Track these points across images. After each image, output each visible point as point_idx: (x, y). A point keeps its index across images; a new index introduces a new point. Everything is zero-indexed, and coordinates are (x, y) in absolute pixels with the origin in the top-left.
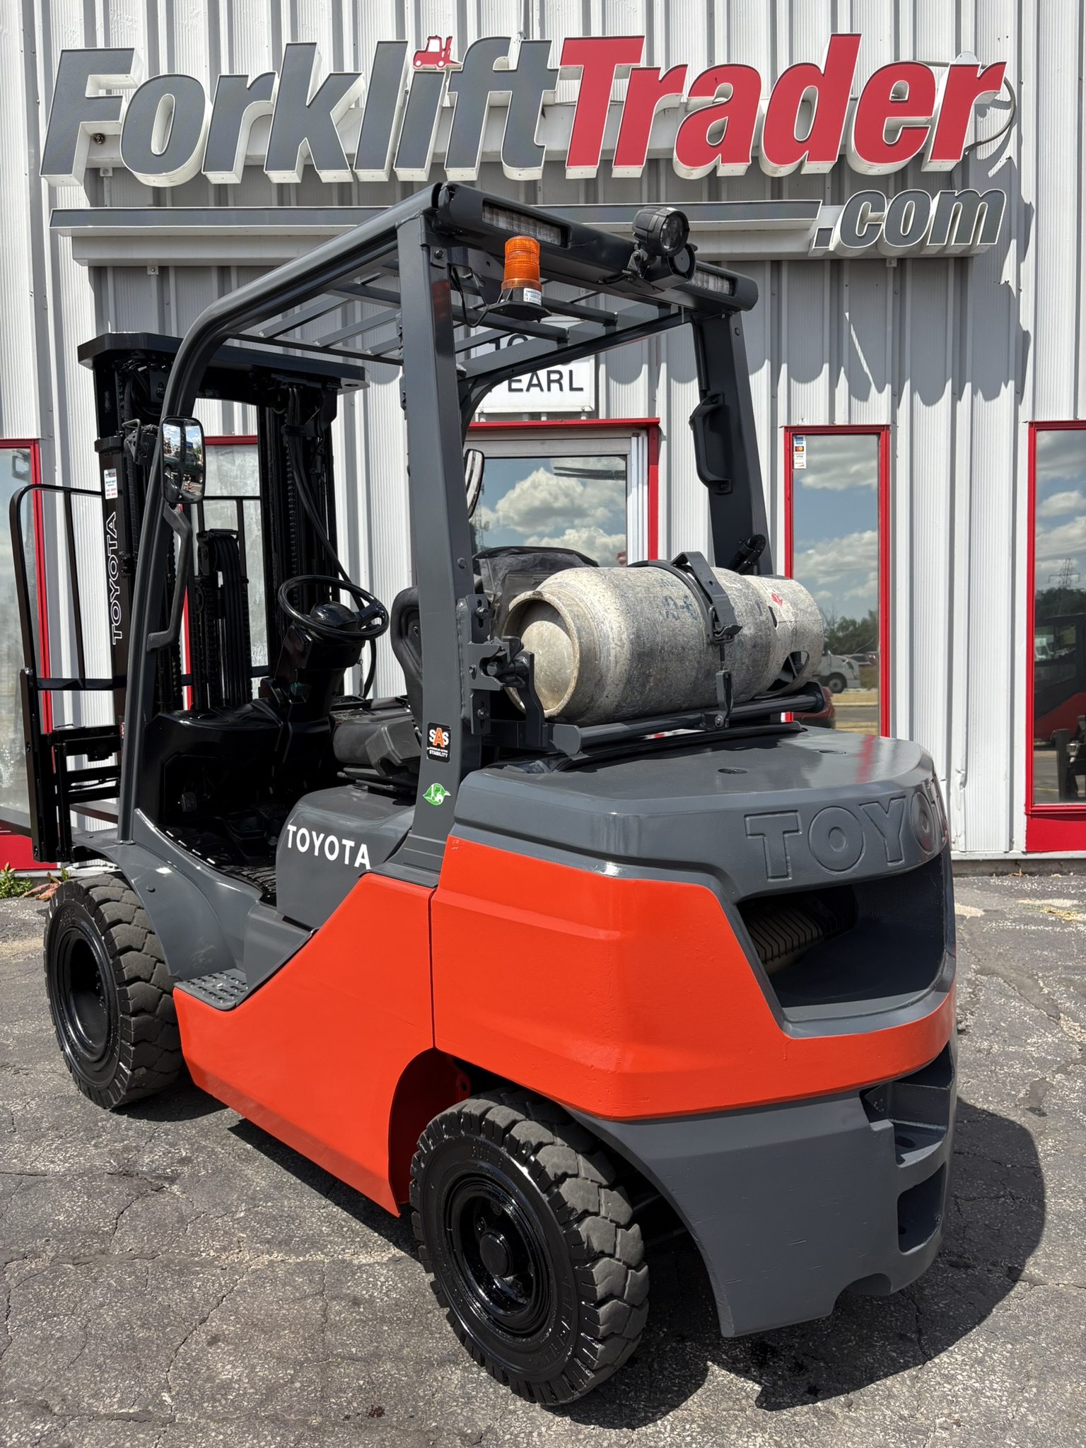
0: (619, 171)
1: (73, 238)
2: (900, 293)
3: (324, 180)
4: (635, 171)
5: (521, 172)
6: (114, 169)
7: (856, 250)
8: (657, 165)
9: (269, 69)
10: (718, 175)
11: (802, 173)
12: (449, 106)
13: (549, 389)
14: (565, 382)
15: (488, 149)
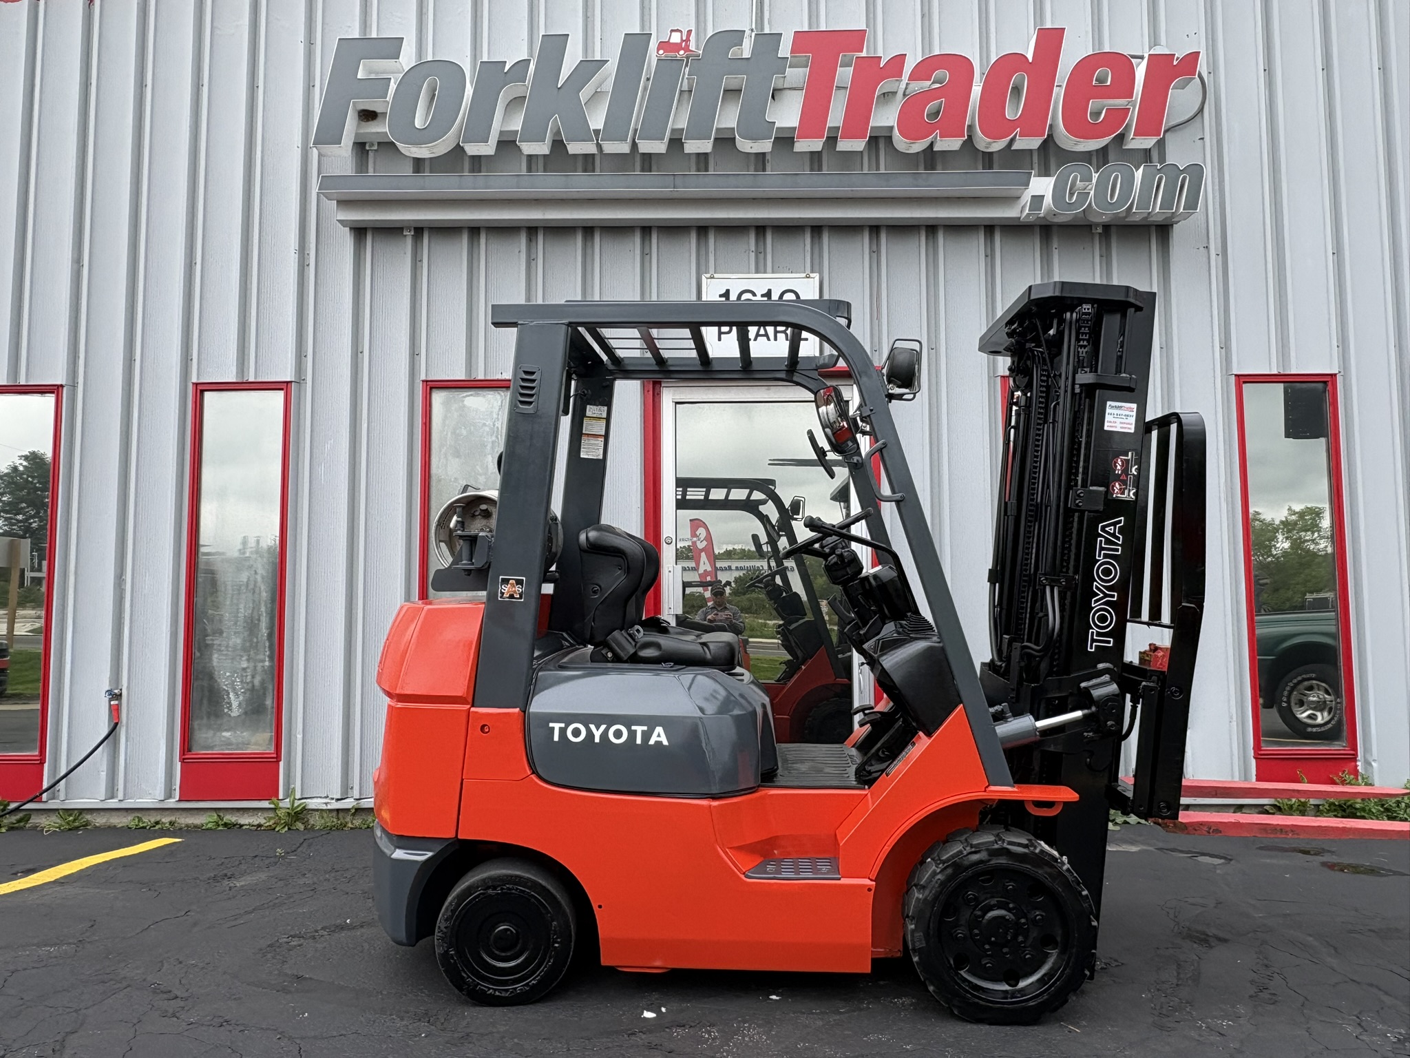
0: (843, 145)
1: (338, 201)
2: (1106, 257)
3: (571, 152)
4: (859, 145)
5: (752, 145)
6: (379, 144)
7: (1066, 216)
8: (879, 141)
9: (524, 56)
10: (935, 149)
11: (1014, 148)
12: (687, 89)
15: (723, 126)
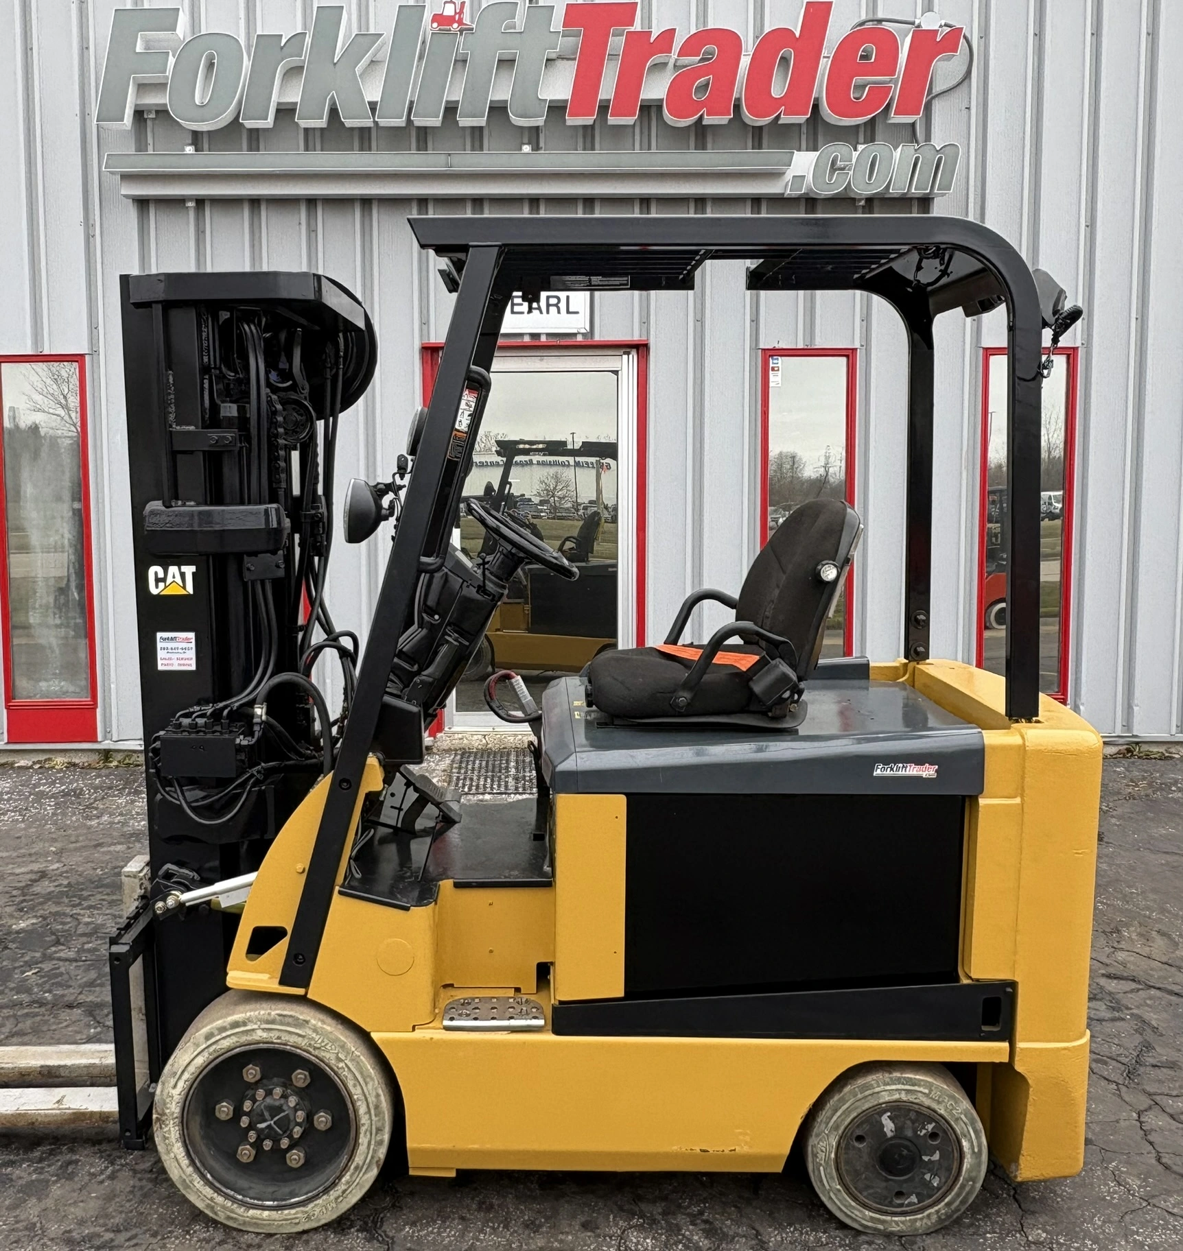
0: (615, 120)
1: (122, 176)
3: (347, 125)
4: (630, 120)
5: (526, 121)
6: (157, 112)
7: (828, 193)
8: (651, 110)
9: (300, 29)
10: (704, 123)
11: (780, 122)
13: (548, 312)
14: (563, 305)
15: (497, 98)
